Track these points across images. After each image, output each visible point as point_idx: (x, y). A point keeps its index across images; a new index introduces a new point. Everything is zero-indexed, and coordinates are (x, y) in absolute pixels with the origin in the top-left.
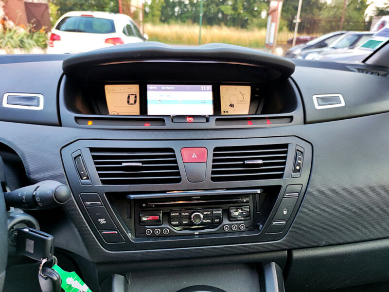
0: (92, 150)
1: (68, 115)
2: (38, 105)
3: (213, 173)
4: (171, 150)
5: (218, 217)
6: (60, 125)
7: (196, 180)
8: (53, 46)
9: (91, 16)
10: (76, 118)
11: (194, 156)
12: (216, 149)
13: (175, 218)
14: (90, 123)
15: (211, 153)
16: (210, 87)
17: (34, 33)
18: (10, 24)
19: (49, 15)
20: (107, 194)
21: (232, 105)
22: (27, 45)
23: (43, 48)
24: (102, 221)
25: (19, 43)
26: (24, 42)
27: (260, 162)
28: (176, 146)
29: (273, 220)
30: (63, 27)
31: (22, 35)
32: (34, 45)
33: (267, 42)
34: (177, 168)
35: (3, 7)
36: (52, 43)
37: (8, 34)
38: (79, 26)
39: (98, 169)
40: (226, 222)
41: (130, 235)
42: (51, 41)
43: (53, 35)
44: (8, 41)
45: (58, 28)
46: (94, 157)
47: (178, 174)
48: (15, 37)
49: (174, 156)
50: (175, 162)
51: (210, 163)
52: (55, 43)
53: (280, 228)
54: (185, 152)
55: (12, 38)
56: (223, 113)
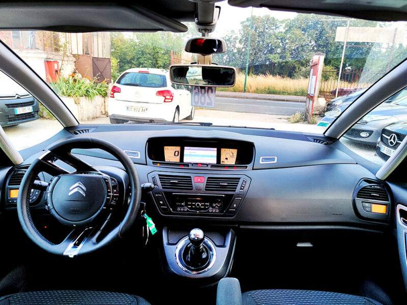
0: (159, 175)
1: (150, 161)
2: (138, 156)
3: (206, 187)
4: (190, 177)
5: (207, 205)
6: (146, 165)
7: (199, 190)
8: (113, 97)
9: (147, 73)
10: (153, 163)
11: (199, 180)
12: (209, 178)
13: (189, 205)
14: (158, 164)
15: (206, 179)
16: (216, 149)
17: (97, 83)
18: (78, 76)
19: (111, 67)
20: (164, 192)
21: (227, 159)
22: (91, 94)
23: (103, 96)
24: (161, 202)
25: (85, 92)
26: (89, 92)
27: (226, 184)
28: (192, 176)
29: (229, 208)
30: (123, 81)
31: (89, 86)
32: (97, 94)
33: (309, 93)
34: (191, 184)
35: (75, 62)
36: (113, 94)
37: (77, 86)
38: (135, 80)
39: (161, 183)
40: (211, 208)
41: (171, 209)
42: (112, 93)
43: (115, 87)
44: (77, 91)
45: (119, 82)
46: (160, 178)
47: (192, 187)
48: (82, 88)
49: (191, 180)
50: (191, 182)
51: (205, 183)
52: (115, 94)
53: (232, 212)
54: (196, 179)
55: (80, 88)
56: (221, 163)
